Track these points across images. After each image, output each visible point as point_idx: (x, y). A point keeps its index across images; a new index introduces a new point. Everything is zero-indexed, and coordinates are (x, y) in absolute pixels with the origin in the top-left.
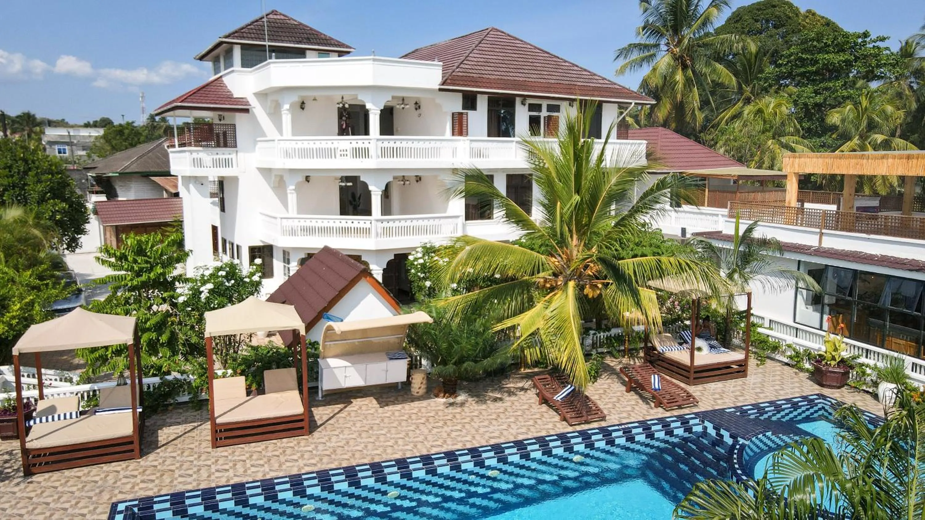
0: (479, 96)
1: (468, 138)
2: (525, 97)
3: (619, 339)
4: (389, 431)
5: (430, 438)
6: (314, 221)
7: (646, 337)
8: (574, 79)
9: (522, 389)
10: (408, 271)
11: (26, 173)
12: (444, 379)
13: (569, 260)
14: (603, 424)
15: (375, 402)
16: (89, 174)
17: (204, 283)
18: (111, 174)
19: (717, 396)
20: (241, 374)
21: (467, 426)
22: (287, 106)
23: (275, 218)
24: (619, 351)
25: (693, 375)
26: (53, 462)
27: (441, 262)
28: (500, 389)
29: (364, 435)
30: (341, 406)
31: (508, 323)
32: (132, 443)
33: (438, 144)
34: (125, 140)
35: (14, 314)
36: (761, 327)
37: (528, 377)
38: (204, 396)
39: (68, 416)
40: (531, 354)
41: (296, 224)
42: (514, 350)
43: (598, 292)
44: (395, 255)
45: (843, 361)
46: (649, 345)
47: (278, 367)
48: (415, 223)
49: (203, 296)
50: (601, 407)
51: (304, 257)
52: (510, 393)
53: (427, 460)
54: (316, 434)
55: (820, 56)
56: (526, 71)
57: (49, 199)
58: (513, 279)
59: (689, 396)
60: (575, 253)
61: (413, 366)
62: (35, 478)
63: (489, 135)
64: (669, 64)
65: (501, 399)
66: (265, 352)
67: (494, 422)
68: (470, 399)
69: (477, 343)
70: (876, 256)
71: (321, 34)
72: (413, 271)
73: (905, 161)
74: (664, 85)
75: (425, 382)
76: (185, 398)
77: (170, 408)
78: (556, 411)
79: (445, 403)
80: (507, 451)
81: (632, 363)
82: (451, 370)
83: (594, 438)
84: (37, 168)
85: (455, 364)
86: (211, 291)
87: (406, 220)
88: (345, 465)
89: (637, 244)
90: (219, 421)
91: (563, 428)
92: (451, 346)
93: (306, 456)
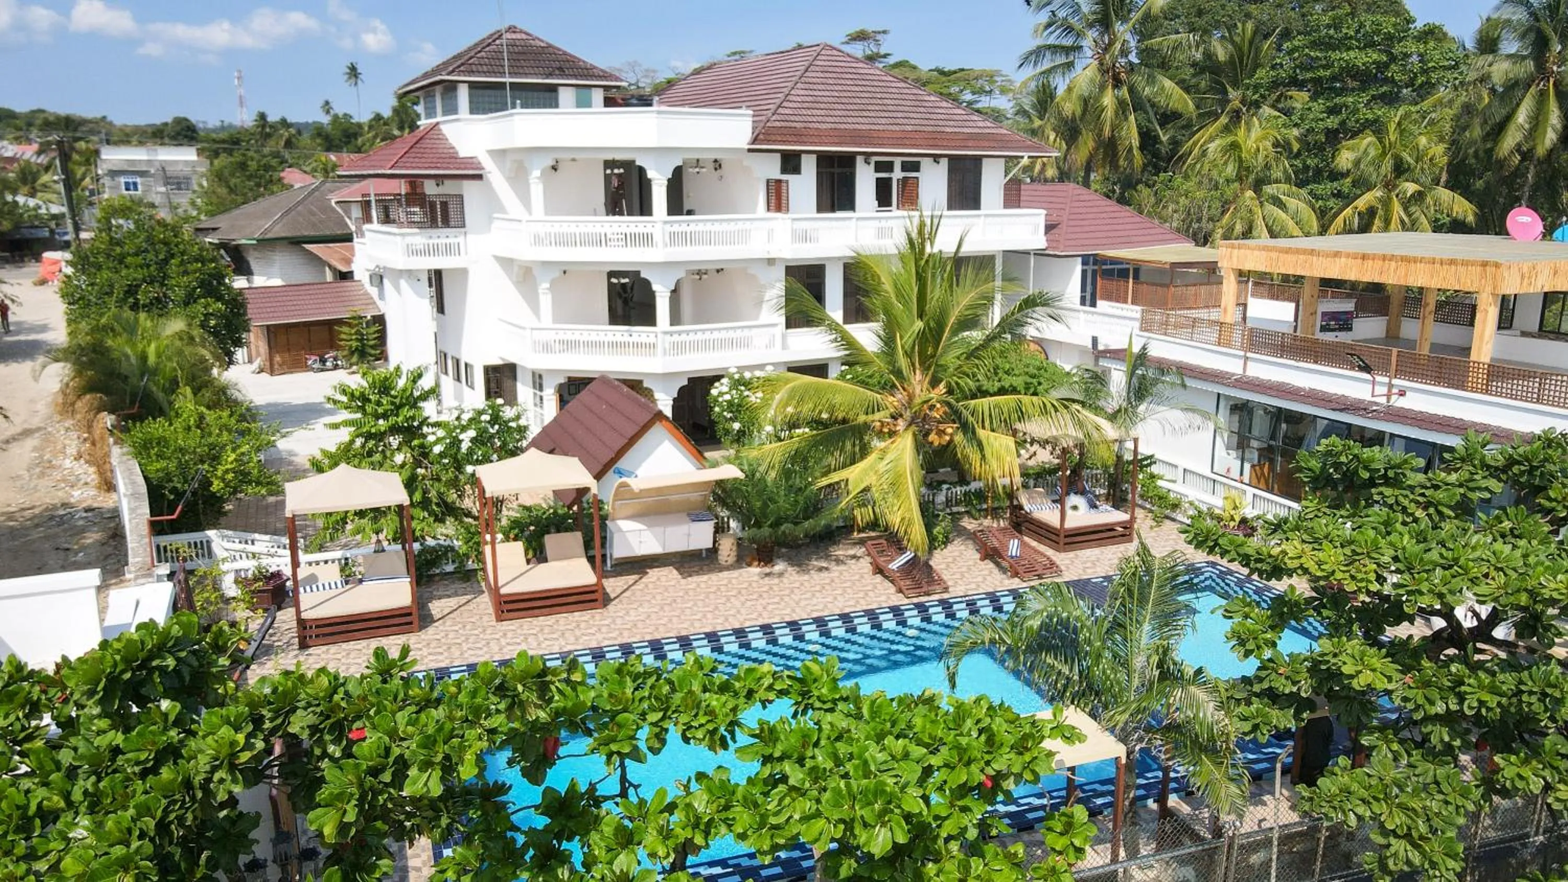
0: (804, 156)
1: (790, 215)
2: (868, 156)
3: (980, 495)
4: (695, 605)
5: (743, 611)
6: (577, 333)
7: (1011, 495)
8: (941, 123)
9: (854, 557)
10: (712, 408)
11: (166, 261)
12: (758, 545)
13: (911, 397)
14: (945, 596)
15: (675, 572)
16: (207, 240)
17: (464, 429)
18: (244, 241)
19: (1089, 565)
20: (516, 539)
21: (787, 599)
22: (537, 173)
23: (524, 328)
24: (980, 510)
25: (1062, 540)
26: (324, 635)
27: (753, 399)
28: (827, 557)
29: (666, 608)
30: (636, 577)
31: (835, 477)
32: (410, 614)
33: (748, 225)
34: (250, 178)
35: (229, 466)
36: (1161, 478)
37: (862, 542)
38: (471, 564)
39: (333, 586)
40: (862, 515)
41: (550, 336)
42: (842, 510)
43: (948, 438)
44: (689, 379)
45: (1244, 521)
46: (1015, 503)
47: (558, 531)
48: (716, 335)
49: (465, 446)
50: (945, 578)
51: (563, 381)
52: (838, 561)
53: (740, 633)
54: (611, 607)
55: (1335, 55)
56: (872, 114)
57: (199, 297)
58: (844, 421)
59: (1053, 564)
60: (918, 391)
61: (720, 529)
62: (311, 651)
63: (820, 209)
64: (1092, 80)
65: (827, 569)
66: (540, 514)
67: (818, 594)
68: (790, 569)
69: (796, 501)
70: (1303, 389)
71: (580, 60)
72: (717, 409)
73: (1360, 261)
74: (1085, 111)
75: (734, 548)
76: (450, 568)
77: (437, 578)
78: (892, 582)
79: (759, 574)
80: (831, 625)
81: (995, 525)
82: (767, 534)
83: (931, 610)
84: (183, 253)
85: (771, 526)
86: (473, 440)
87: (703, 331)
88: (648, 638)
89: (1007, 373)
90: (503, 591)
91: (898, 600)
92: (765, 505)
93: (604, 629)
